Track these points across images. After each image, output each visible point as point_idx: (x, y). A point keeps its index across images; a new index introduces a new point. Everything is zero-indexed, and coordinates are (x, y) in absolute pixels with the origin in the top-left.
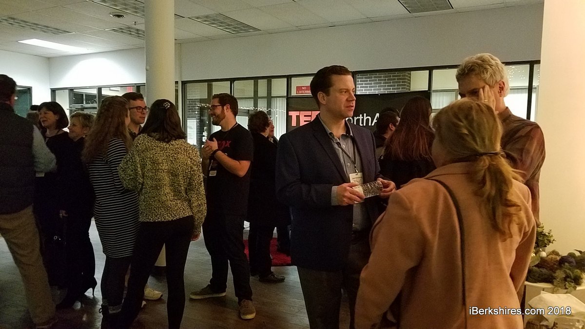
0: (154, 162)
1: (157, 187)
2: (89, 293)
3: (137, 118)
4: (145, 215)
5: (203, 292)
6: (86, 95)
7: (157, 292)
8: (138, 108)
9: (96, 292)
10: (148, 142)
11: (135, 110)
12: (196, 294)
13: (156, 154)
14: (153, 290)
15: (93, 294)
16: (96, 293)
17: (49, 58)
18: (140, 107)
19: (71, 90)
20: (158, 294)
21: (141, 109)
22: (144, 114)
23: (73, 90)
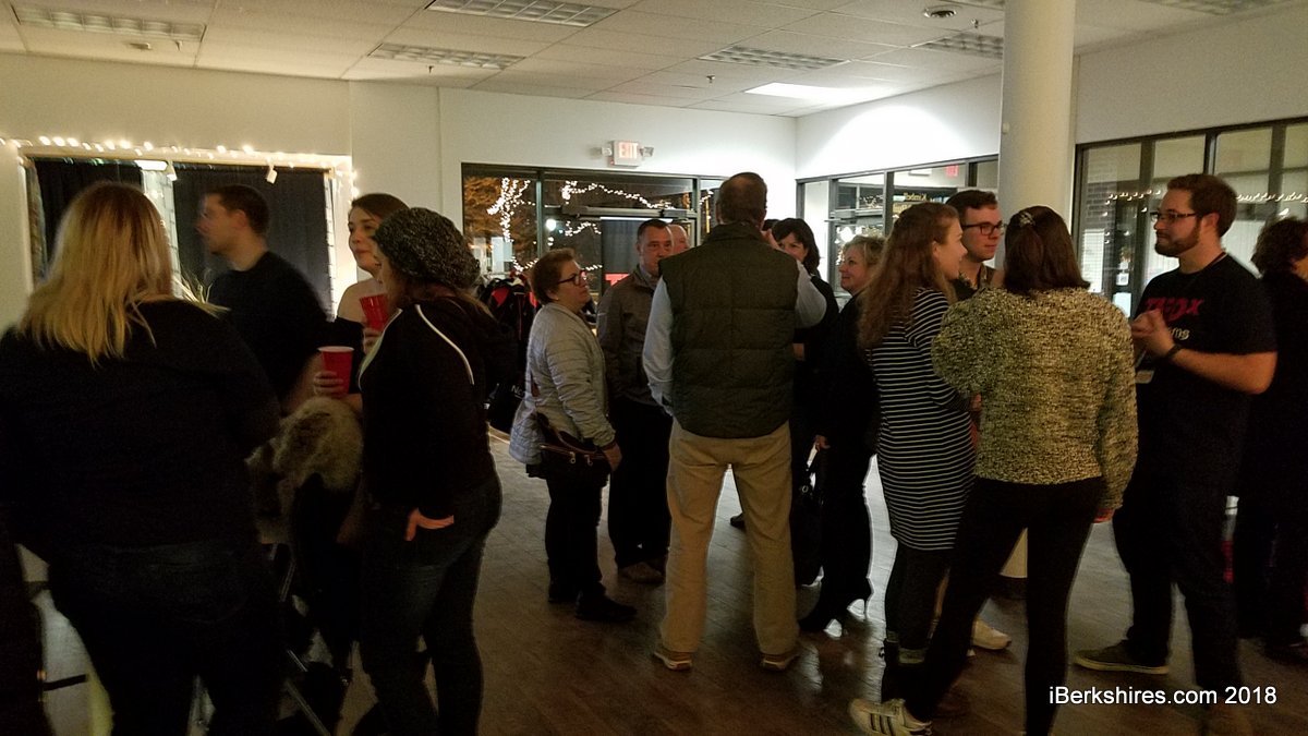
0: (1021, 351)
1: (1024, 407)
2: (856, 608)
3: (980, 248)
4: (990, 464)
5: (1107, 655)
6: (861, 189)
7: (1000, 634)
8: (983, 225)
9: (872, 608)
10: (1009, 308)
11: (977, 230)
12: (1088, 655)
13: (1026, 332)
14: (991, 629)
15: (865, 613)
16: (871, 610)
17: (796, 118)
18: (988, 224)
19: (834, 180)
20: (1002, 638)
21: (990, 229)
22: (995, 238)
23: (837, 179)
